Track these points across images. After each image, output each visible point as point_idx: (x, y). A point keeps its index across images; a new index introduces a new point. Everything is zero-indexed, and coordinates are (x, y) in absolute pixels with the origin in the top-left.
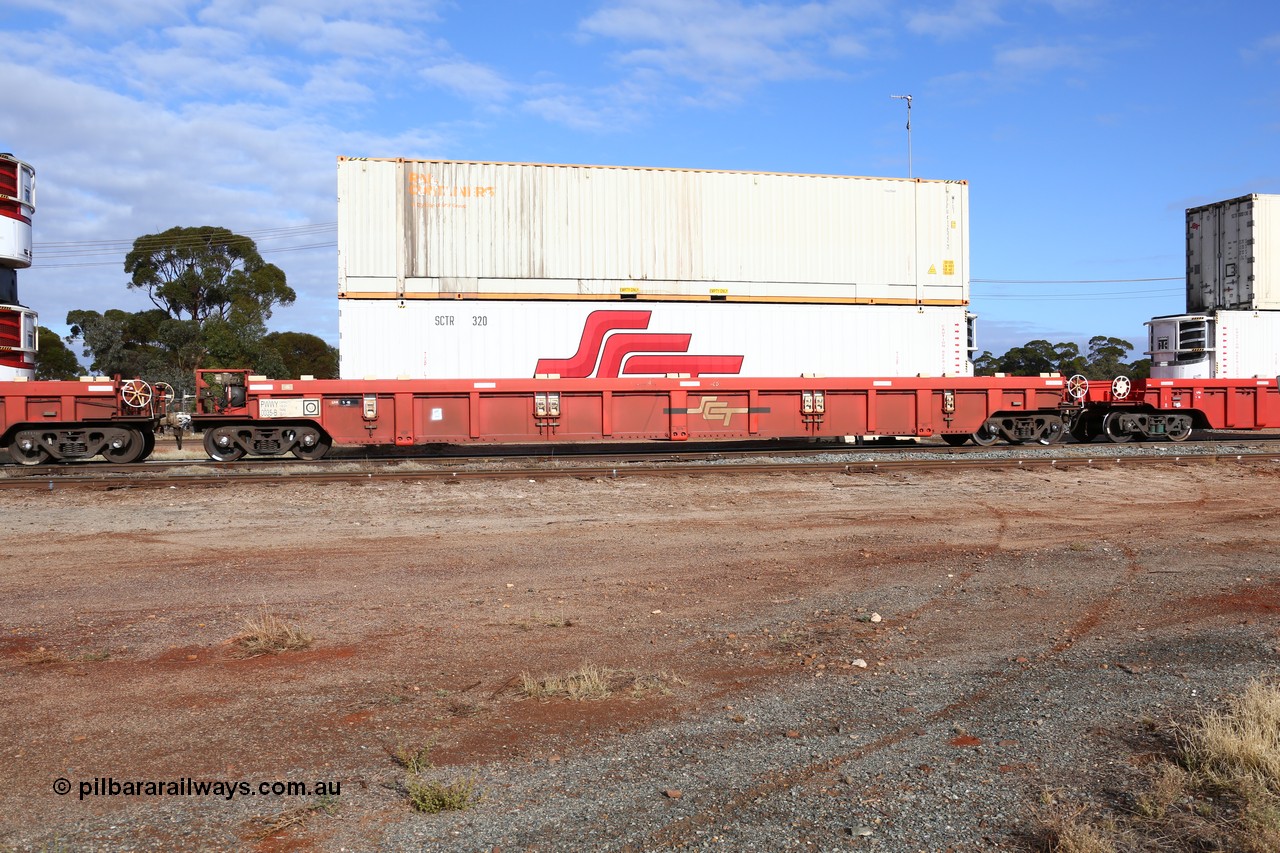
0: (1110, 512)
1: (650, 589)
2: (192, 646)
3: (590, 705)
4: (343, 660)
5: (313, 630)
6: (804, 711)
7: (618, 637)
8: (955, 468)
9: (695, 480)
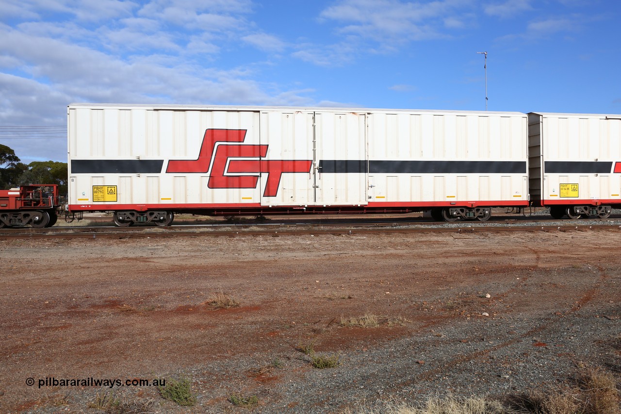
0: (589, 251)
1: (381, 283)
2: (188, 305)
3: (372, 330)
4: (256, 311)
6: (466, 332)
7: (374, 303)
8: (511, 230)
9: (388, 235)
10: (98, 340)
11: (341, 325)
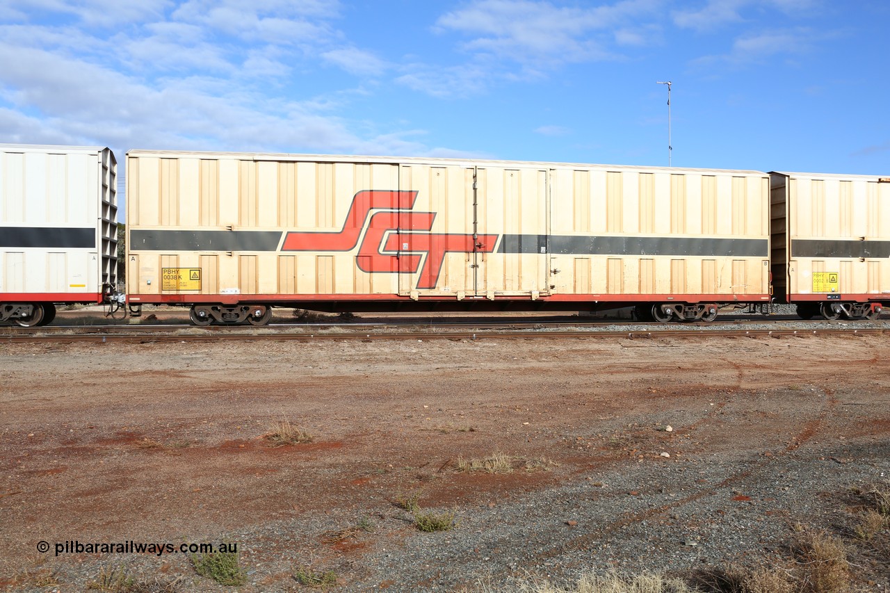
0: (812, 366)
1: (517, 410)
2: (239, 440)
3: (502, 476)
4: (337, 449)
6: (637, 481)
7: (506, 438)
8: (703, 336)
9: (528, 341)
10: (106, 490)
11: (459, 470)
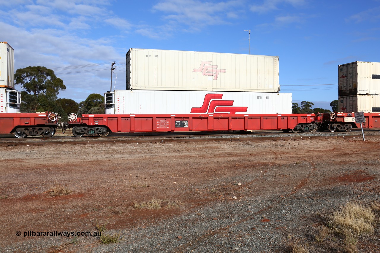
0: (307, 153)
1: (173, 176)
2: (34, 194)
3: (155, 211)
4: (80, 198)
5: (71, 189)
6: (218, 212)
7: (163, 190)
8: (263, 140)
9: (186, 143)
11: (135, 208)
